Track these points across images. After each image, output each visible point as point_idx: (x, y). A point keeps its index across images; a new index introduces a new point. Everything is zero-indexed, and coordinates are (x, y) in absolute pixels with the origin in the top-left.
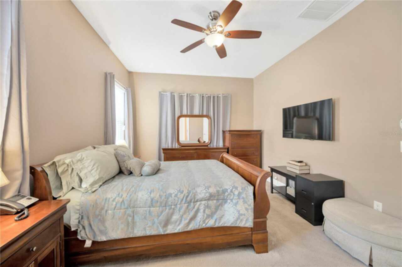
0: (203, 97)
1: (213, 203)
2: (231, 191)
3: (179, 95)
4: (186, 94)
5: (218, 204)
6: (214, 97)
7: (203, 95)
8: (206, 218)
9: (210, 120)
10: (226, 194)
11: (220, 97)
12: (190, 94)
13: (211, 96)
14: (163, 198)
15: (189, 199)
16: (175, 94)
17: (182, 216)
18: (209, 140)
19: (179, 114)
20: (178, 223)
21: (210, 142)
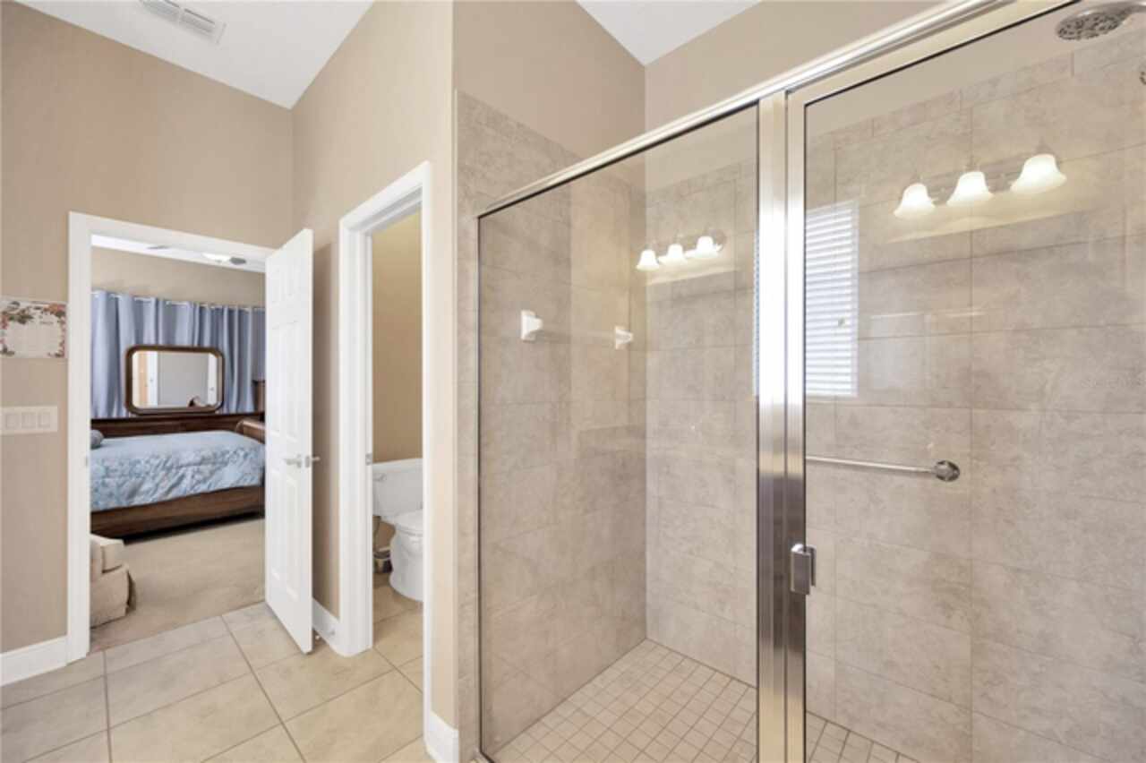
0: (201, 309)
1: (206, 468)
2: (235, 452)
3: (133, 300)
4: (153, 300)
5: (214, 468)
6: (231, 312)
7: (204, 305)
8: (196, 484)
9: (220, 358)
10: (227, 456)
11: (247, 313)
12: (165, 301)
13: (223, 310)
14: (126, 465)
15: (168, 465)
16: (119, 296)
17: (157, 485)
18: (218, 400)
19: (133, 343)
20: (151, 492)
21: (219, 404)
